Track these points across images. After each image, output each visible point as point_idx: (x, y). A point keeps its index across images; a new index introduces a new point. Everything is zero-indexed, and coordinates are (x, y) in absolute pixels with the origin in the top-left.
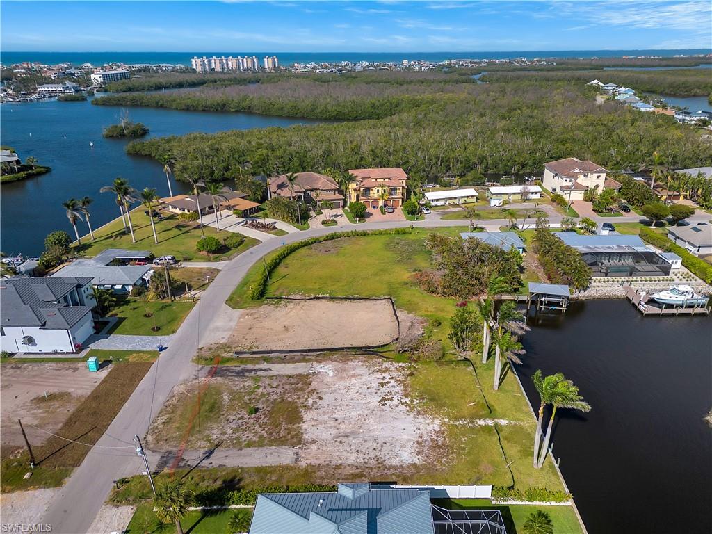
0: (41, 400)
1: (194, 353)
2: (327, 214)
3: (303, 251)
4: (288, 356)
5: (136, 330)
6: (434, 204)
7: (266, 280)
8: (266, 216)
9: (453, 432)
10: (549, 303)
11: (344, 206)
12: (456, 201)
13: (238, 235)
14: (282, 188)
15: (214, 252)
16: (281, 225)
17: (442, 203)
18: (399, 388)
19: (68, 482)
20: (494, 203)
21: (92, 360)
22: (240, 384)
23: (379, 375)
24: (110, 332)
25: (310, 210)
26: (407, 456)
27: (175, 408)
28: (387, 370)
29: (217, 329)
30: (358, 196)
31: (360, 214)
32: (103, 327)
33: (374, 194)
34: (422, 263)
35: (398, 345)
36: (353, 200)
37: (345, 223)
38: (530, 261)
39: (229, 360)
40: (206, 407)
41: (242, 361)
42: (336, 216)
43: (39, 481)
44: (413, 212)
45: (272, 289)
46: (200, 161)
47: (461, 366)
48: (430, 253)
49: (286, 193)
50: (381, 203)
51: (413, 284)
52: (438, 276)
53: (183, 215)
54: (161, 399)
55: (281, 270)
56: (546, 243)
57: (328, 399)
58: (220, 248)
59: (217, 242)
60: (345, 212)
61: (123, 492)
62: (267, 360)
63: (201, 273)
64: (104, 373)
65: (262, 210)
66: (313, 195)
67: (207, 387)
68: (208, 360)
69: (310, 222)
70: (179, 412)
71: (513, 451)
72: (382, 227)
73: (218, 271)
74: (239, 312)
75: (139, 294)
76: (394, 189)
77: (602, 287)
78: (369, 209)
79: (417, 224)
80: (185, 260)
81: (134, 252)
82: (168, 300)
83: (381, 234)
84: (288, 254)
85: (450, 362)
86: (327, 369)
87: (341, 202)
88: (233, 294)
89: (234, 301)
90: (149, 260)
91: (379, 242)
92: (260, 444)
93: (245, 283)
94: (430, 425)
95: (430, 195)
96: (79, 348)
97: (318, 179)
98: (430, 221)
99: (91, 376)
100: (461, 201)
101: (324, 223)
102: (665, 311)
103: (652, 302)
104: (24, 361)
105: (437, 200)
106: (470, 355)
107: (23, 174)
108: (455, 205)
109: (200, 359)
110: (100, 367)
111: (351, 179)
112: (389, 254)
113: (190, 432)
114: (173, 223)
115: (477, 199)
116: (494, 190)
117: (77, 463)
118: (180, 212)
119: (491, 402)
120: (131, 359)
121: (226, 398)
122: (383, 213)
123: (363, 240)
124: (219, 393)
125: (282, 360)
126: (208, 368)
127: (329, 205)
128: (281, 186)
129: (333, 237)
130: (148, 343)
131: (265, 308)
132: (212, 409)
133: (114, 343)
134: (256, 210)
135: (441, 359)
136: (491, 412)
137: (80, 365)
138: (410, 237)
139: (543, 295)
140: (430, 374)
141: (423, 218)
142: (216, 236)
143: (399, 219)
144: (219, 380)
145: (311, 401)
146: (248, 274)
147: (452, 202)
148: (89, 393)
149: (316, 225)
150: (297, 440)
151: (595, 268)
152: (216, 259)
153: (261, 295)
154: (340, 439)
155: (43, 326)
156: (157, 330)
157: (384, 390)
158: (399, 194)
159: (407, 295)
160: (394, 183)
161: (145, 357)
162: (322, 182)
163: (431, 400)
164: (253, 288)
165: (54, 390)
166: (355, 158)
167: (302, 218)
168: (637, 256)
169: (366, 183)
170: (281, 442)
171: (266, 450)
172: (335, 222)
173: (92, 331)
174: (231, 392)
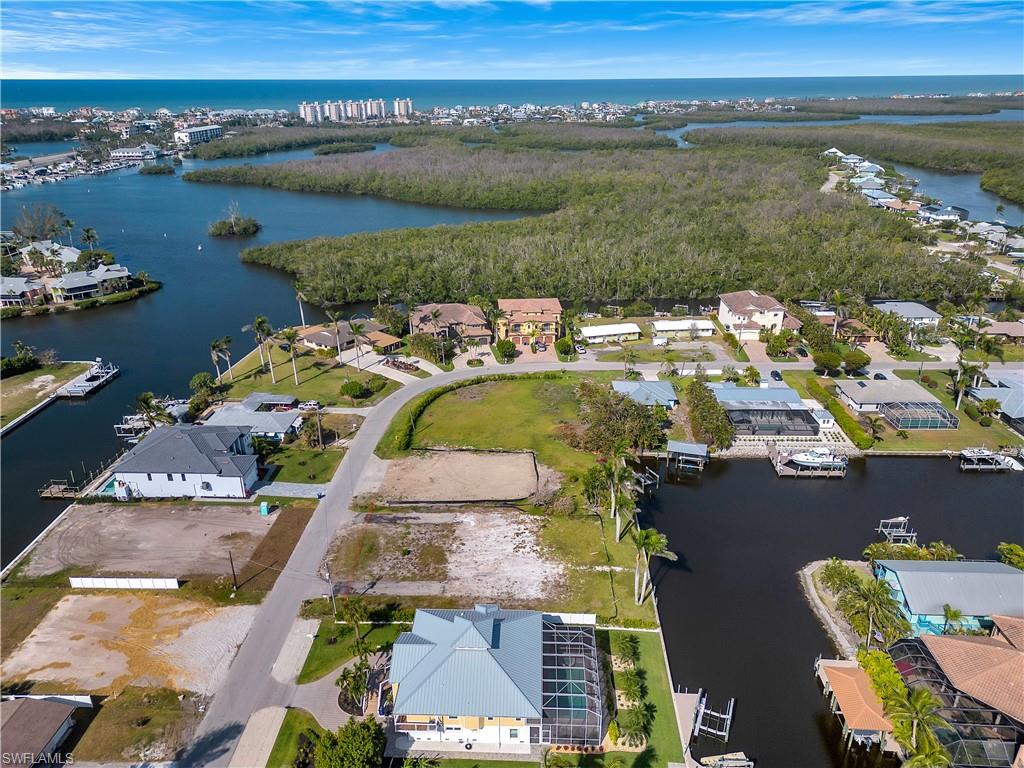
0: (228, 538)
1: (350, 502)
2: (473, 352)
3: (448, 397)
4: (432, 506)
5: (293, 478)
6: (590, 341)
7: (411, 430)
8: (408, 355)
9: (574, 576)
10: (687, 462)
11: (491, 343)
12: (616, 338)
13: (377, 377)
14: (425, 321)
15: (357, 397)
16: (425, 365)
17: (600, 340)
18: (532, 538)
19: (265, 601)
20: (657, 342)
21: (264, 505)
22: (393, 530)
23: (515, 526)
24: (272, 479)
25: (455, 347)
26: (534, 592)
27: (339, 549)
28: (523, 522)
29: (367, 479)
30: (507, 331)
31: (509, 353)
32: (266, 475)
33: (525, 330)
34: (570, 415)
35: (534, 500)
36: (502, 335)
37: (492, 364)
38: (680, 415)
39: (382, 508)
40: (365, 549)
41: (394, 510)
42: (483, 354)
43: (242, 600)
44: (566, 351)
45: (417, 440)
46: (332, 282)
47: (590, 521)
48: (578, 402)
49: (429, 328)
50: (532, 340)
51: (559, 437)
52: (581, 431)
53: (321, 351)
54: (325, 542)
55: (426, 418)
56: (699, 393)
57: (469, 545)
58: (365, 392)
59: (361, 387)
60: (492, 348)
61: (309, 609)
62: (416, 509)
63: (345, 421)
64: (274, 516)
65: (403, 345)
66: (459, 329)
67: (365, 532)
68: (364, 508)
69: (455, 361)
70: (343, 552)
71: (621, 591)
72: (531, 370)
73: (364, 418)
74: (387, 462)
75: (291, 441)
76: (547, 325)
77: (746, 446)
78: (519, 347)
79: (570, 366)
80: (329, 405)
81: (279, 397)
82: (319, 449)
83: (529, 378)
84: (432, 401)
85: (581, 516)
86: (469, 519)
87: (489, 339)
88: (379, 443)
89: (382, 451)
90: (295, 404)
91: (524, 389)
92: (413, 579)
93: (390, 432)
94: (555, 569)
95: (587, 332)
96: (249, 493)
97: (463, 312)
98: (585, 362)
99: (262, 521)
100: (622, 338)
101: (470, 363)
102: (800, 473)
103: (791, 464)
104: (203, 504)
105: (595, 337)
106: (600, 510)
107: (135, 291)
108: (615, 343)
109: (356, 507)
110: (271, 510)
111: (501, 314)
112: (535, 402)
113: (355, 567)
114: (310, 361)
115: (640, 334)
116: (660, 325)
117: (270, 587)
118: (317, 348)
119: (611, 552)
120: (295, 504)
121: (382, 541)
122: (535, 351)
123: (510, 385)
124: (376, 537)
125: (429, 510)
126: (364, 515)
127: (473, 341)
128: (423, 320)
129: (479, 381)
130: (309, 491)
131: (412, 459)
132: (371, 550)
133: (277, 489)
134: (397, 346)
135: (574, 512)
136: (609, 560)
137: (252, 508)
138: (560, 382)
139: (683, 454)
140: (561, 526)
141: (577, 359)
142: (356, 378)
143: (549, 361)
144: (374, 526)
145: (454, 546)
146: (393, 422)
147: (611, 339)
148: (265, 533)
149: (460, 362)
150: (444, 577)
151: (743, 426)
152: (360, 405)
153: (407, 446)
154: (478, 578)
155: (220, 473)
156: (313, 479)
157: (519, 539)
158: (551, 331)
159: (549, 449)
160: (546, 318)
161: (308, 503)
162: (468, 316)
163: (558, 548)
164: (398, 438)
165: (235, 530)
166: (506, 279)
167: (446, 357)
168: (792, 414)
169: (517, 318)
170: (431, 578)
171: (417, 584)
172: (481, 362)
173: (256, 478)
174: (386, 536)
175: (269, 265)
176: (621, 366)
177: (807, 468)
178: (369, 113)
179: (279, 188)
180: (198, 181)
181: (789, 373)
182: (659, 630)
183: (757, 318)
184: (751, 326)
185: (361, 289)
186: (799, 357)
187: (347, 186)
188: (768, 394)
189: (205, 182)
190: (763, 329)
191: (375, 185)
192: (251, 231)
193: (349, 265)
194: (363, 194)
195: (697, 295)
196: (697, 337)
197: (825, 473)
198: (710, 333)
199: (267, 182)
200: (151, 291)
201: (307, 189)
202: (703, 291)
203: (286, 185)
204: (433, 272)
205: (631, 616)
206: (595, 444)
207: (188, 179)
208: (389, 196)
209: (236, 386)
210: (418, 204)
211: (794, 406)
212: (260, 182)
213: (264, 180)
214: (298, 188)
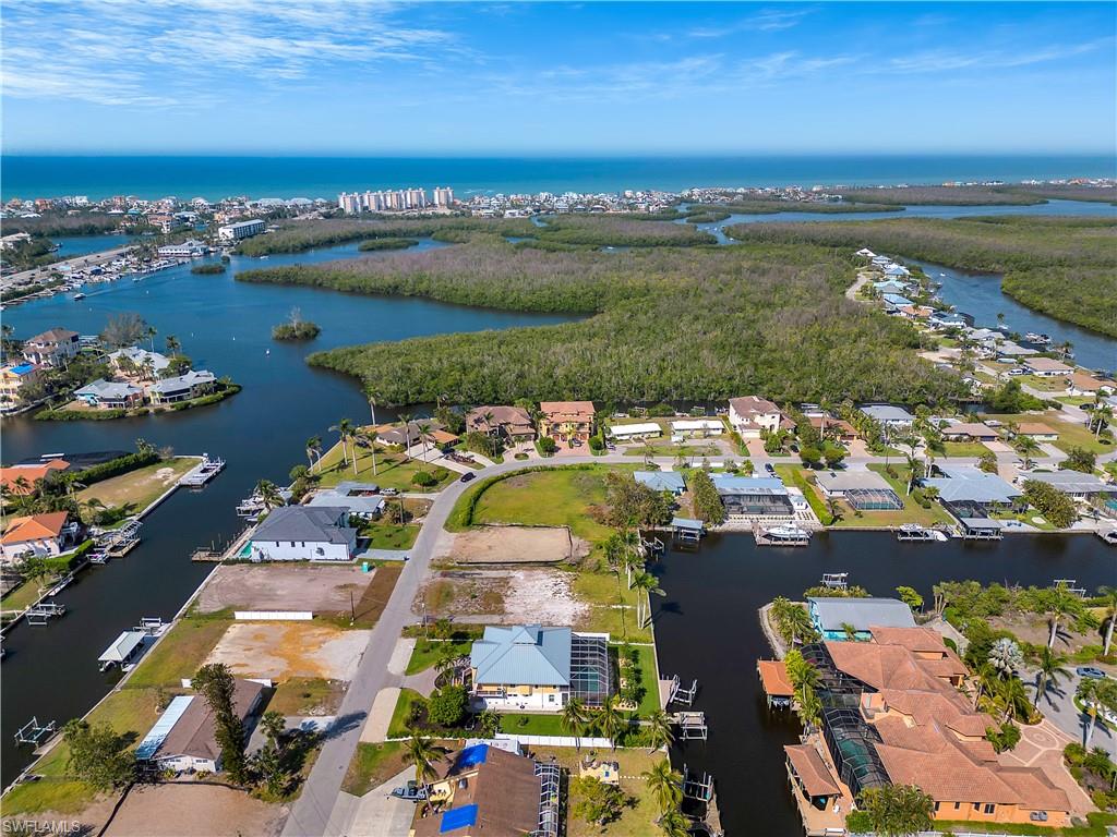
0: (341, 587)
1: (428, 563)
2: (519, 448)
3: (499, 485)
4: (491, 565)
5: (383, 546)
6: (618, 438)
7: (472, 510)
8: (465, 450)
9: (595, 611)
10: (687, 534)
11: (535, 440)
12: (640, 436)
13: (442, 468)
14: (479, 420)
15: (424, 485)
16: (479, 458)
17: (627, 437)
18: (566, 587)
19: (376, 627)
20: (674, 439)
21: (365, 564)
22: (462, 582)
23: (554, 579)
24: (367, 547)
25: (503, 443)
26: (566, 622)
27: (424, 595)
28: (560, 576)
29: (441, 547)
30: (548, 429)
31: (550, 449)
32: (362, 545)
33: (563, 429)
34: (598, 499)
35: (568, 560)
36: (544, 434)
37: (536, 458)
38: (686, 500)
39: (453, 567)
40: (444, 594)
41: (462, 568)
42: (527, 450)
43: (357, 626)
44: (598, 447)
45: (477, 518)
46: (395, 387)
47: (610, 575)
48: (606, 489)
49: (484, 427)
50: (569, 437)
51: (588, 516)
52: (607, 510)
53: (392, 447)
54: (414, 590)
55: (482, 502)
56: (703, 481)
57: (519, 592)
58: (431, 482)
59: (429, 477)
60: (536, 445)
61: (407, 632)
62: (479, 568)
63: (419, 503)
64: (373, 573)
65: (460, 442)
66: (507, 428)
67: (442, 583)
68: (440, 567)
69: (504, 455)
70: (427, 597)
71: (629, 621)
72: (568, 462)
73: (432, 501)
74: (454, 535)
75: (378, 520)
76: (582, 425)
77: (736, 522)
78: (559, 443)
79: (600, 459)
80: (404, 491)
81: (364, 485)
82: (400, 525)
83: (567, 469)
84: (487, 488)
85: (604, 572)
86: (519, 575)
87: (533, 436)
88: (448, 520)
89: (449, 526)
90: (377, 491)
91: (562, 478)
92: (480, 613)
93: (455, 512)
94: (582, 607)
95: (616, 430)
96: (352, 557)
97: (510, 414)
98: (613, 457)
99: (364, 576)
100: (646, 436)
101: (516, 456)
102: (773, 543)
103: (768, 536)
104: (318, 564)
105: (622, 435)
106: (618, 569)
108: (639, 440)
109: (433, 566)
110: (370, 569)
111: (542, 416)
112: (571, 488)
113: (438, 606)
114: (382, 457)
115: (661, 433)
116: (678, 425)
117: (377, 619)
118: (388, 444)
119: (624, 596)
120: (387, 565)
121: (456, 590)
122: (571, 447)
123: (551, 475)
124: (451, 587)
125: (489, 569)
126: (440, 572)
127: (521, 438)
128: (477, 421)
129: (524, 472)
130: (398, 555)
131: (474, 533)
132: (447, 596)
133: (372, 554)
134: (456, 442)
135: (598, 569)
136: (622, 601)
137: (355, 568)
138: (592, 472)
139: (684, 528)
140: (588, 579)
141: (606, 454)
142: (424, 470)
143: (584, 454)
144: (448, 579)
145: (509, 593)
146: (457, 504)
147: (636, 436)
148: (368, 584)
149: (509, 456)
150: (502, 612)
151: (734, 508)
152: (428, 491)
153: (469, 523)
154: (526, 613)
155: (331, 542)
156: (398, 547)
157: (556, 588)
158: (585, 430)
159: (580, 525)
160: (581, 419)
161: (397, 564)
162: (515, 416)
163: (585, 594)
164: (462, 517)
165: (348, 582)
166: (547, 384)
167: (496, 452)
168: (774, 498)
169: (556, 419)
170: (493, 613)
171: (482, 616)
172: (527, 456)
173: (355, 546)
174: (458, 586)
175: (334, 368)
176: (641, 459)
177: (779, 539)
178: (409, 202)
179: (330, 289)
180: (250, 281)
181: (780, 466)
182: (653, 645)
183: (758, 419)
184: (753, 426)
185: (420, 392)
186: (792, 452)
187: (396, 287)
188: (759, 482)
189: (257, 282)
190: (763, 429)
191: (423, 287)
192: (310, 335)
193: (409, 370)
194: (411, 295)
195: (715, 398)
196: (709, 436)
197: (793, 543)
198: (720, 432)
199: (318, 282)
200: (234, 393)
201: (357, 290)
202: (720, 394)
203: (336, 286)
204: (484, 377)
205: (635, 635)
206: (617, 521)
207: (240, 279)
208: (437, 298)
209: (325, 477)
210: (464, 306)
211: (776, 492)
212: (311, 282)
213: (315, 280)
214: (349, 289)
